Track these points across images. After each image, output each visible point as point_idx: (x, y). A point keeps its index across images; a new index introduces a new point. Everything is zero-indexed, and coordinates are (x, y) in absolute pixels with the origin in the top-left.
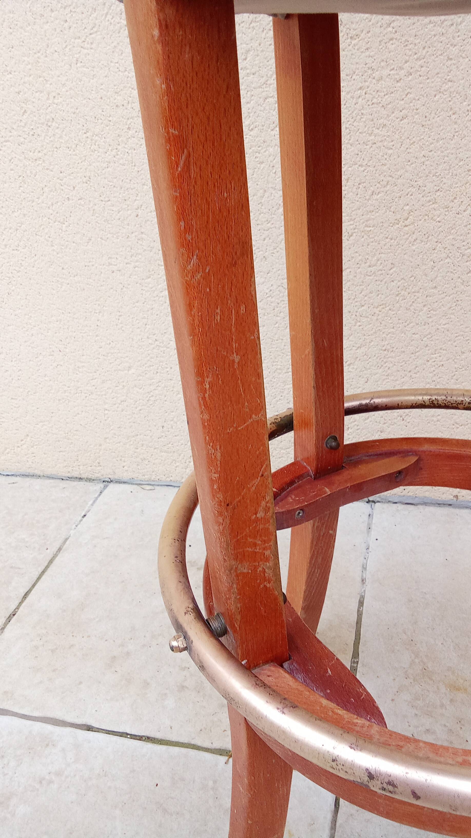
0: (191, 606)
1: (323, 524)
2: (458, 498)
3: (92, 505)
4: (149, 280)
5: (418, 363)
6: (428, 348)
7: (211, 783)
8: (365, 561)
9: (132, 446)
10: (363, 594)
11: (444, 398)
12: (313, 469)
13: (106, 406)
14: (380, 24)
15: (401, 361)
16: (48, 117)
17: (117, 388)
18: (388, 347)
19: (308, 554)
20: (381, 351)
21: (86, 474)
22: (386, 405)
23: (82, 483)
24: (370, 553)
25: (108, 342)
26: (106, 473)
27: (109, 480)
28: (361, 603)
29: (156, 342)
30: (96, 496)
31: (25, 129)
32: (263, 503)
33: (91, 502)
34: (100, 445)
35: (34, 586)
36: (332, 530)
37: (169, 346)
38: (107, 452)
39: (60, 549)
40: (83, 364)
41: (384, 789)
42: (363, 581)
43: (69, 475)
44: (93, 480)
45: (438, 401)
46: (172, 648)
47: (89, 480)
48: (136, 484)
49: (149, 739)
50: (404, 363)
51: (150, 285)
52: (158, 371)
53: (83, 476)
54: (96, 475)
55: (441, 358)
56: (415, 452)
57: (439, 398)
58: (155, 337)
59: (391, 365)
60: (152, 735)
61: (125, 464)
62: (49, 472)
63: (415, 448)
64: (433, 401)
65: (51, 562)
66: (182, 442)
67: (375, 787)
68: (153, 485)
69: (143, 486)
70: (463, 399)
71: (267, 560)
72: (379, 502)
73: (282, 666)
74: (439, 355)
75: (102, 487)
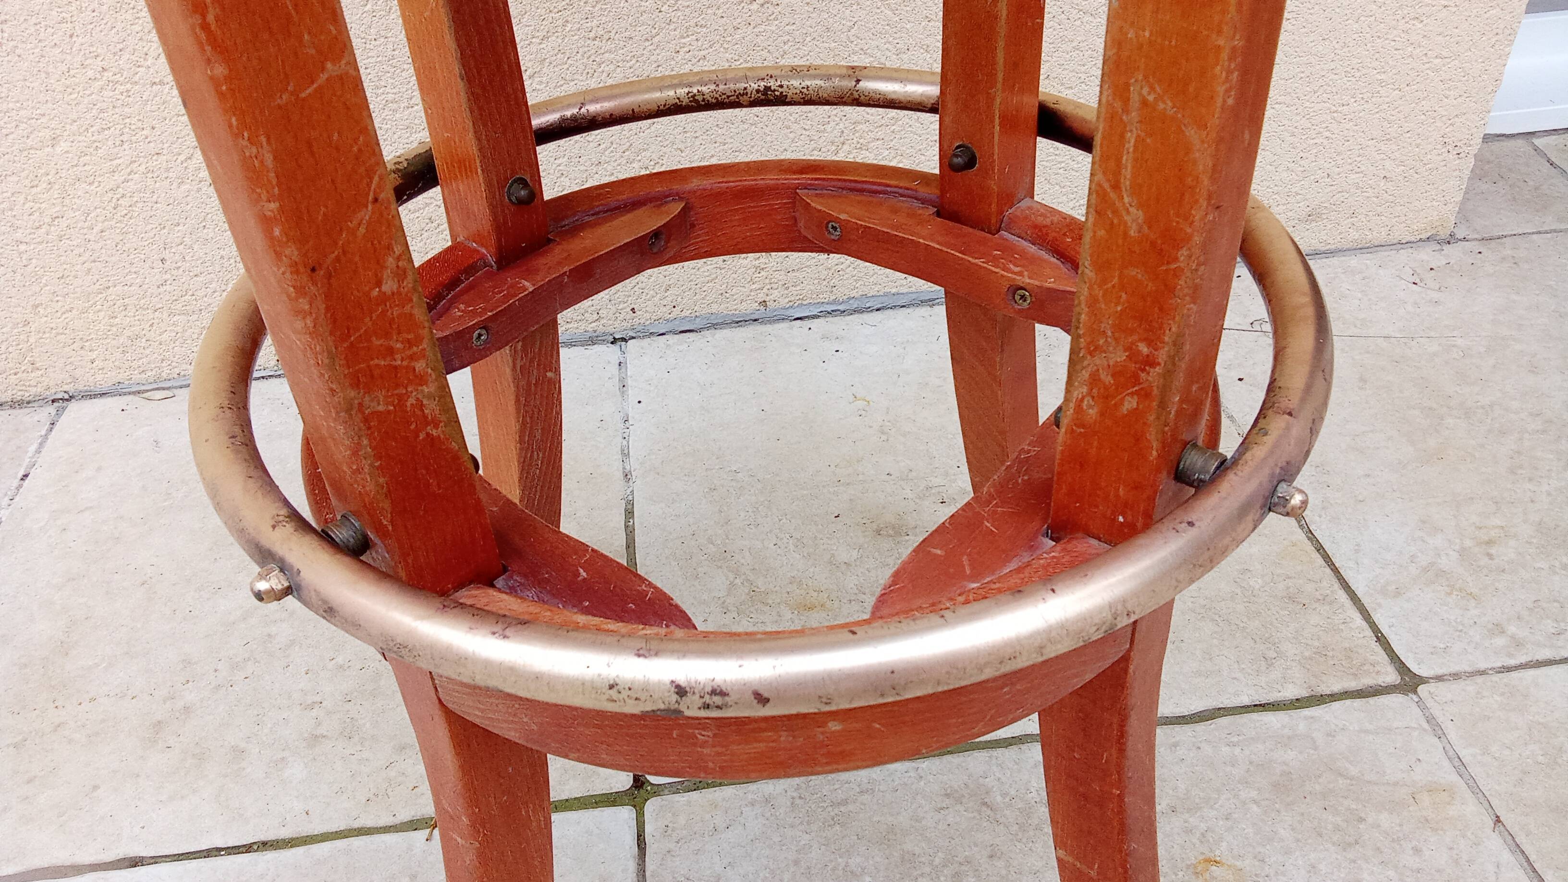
0: (284, 512)
1: (531, 361)
2: (766, 306)
3: (38, 451)
5: (659, 57)
6: (672, 27)
8: (625, 443)
9: (102, 314)
10: (630, 498)
11: (713, 87)
12: (493, 250)
13: (19, 235)
15: (628, 58)
17: (34, 190)
18: (600, 31)
19: (514, 426)
20: (589, 42)
21: (10, 393)
22: (611, 115)
24: (631, 427)
26: (56, 383)
27: (66, 396)
28: (629, 513)
29: (106, 74)
30: (43, 433)
32: (390, 261)
33: (33, 448)
34: (27, 323)
36: (551, 370)
37: (136, 78)
38: (47, 335)
41: (707, 706)
42: (627, 476)
44: (28, 403)
45: (703, 95)
46: (259, 596)
48: (130, 393)
50: (633, 62)
52: (125, 138)
54: (33, 391)
55: (700, 43)
56: (677, 194)
57: (704, 89)
59: (612, 67)
60: (272, 837)
61: (94, 355)
63: (676, 187)
64: (695, 95)
67: (691, 709)
68: (168, 388)
69: (146, 395)
70: (746, 85)
71: (421, 380)
72: (633, 338)
73: (493, 586)
74: (694, 37)
75: (54, 412)
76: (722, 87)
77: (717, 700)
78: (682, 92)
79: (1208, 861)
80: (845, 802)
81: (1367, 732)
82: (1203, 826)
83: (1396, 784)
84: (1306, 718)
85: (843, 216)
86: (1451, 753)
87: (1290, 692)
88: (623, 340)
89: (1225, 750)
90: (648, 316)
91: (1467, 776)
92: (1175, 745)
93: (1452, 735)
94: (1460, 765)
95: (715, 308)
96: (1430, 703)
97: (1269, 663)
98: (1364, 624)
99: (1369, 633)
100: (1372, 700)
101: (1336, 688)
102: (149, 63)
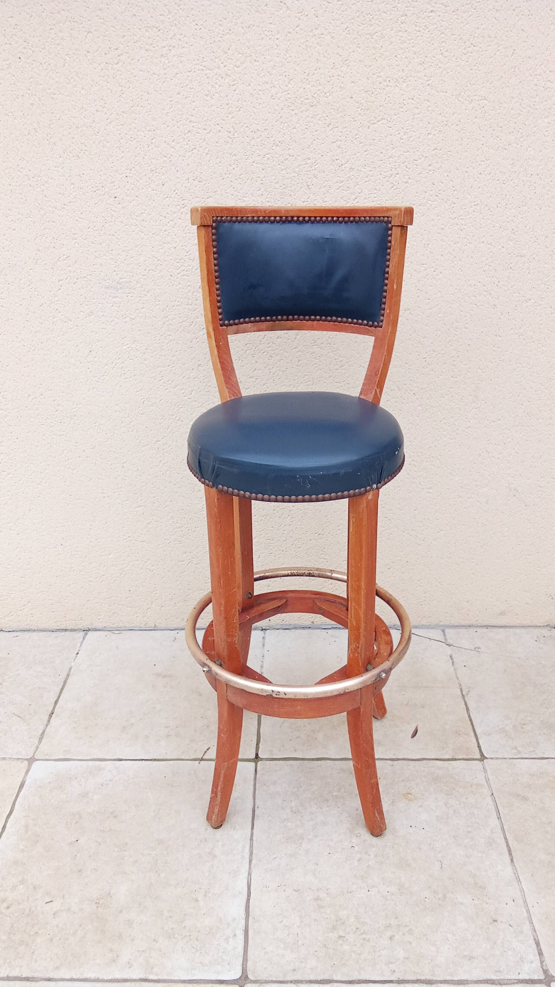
1: (246, 633)
3: (81, 646)
4: (127, 502)
7: (193, 772)
8: (262, 664)
9: (107, 605)
11: (297, 571)
13: (91, 579)
14: (259, 384)
16: (72, 414)
17: (99, 567)
18: (270, 538)
21: (71, 626)
22: (272, 576)
23: (68, 633)
24: (265, 659)
25: (96, 538)
26: (85, 624)
27: (89, 629)
30: (81, 640)
31: (56, 419)
33: (79, 645)
34: (84, 605)
35: (59, 697)
36: (249, 638)
38: (89, 610)
39: (68, 675)
40: (77, 553)
41: (276, 695)
43: (58, 628)
44: (77, 630)
47: (72, 630)
48: (108, 631)
49: (155, 760)
51: (128, 505)
53: (68, 628)
54: (79, 626)
56: (285, 597)
57: (295, 572)
58: (129, 535)
59: (272, 548)
60: (157, 758)
61: (100, 617)
62: (42, 627)
63: (285, 595)
65: (65, 682)
66: (142, 599)
68: (120, 630)
69: (113, 632)
72: (268, 630)
75: (84, 634)
76: (299, 572)
77: (278, 693)
78: (289, 572)
79: (408, 793)
80: (312, 768)
81: (465, 769)
82: (410, 785)
83: (467, 782)
84: (449, 763)
85: (324, 608)
86: (487, 777)
87: (447, 757)
88: (266, 630)
89: (422, 768)
90: (274, 622)
91: (488, 783)
92: (409, 765)
93: (489, 773)
94: (487, 780)
95: (296, 622)
96: (486, 764)
97: (443, 748)
98: (476, 742)
99: (476, 744)
100: (469, 761)
101: (461, 757)
102: (142, 536)
